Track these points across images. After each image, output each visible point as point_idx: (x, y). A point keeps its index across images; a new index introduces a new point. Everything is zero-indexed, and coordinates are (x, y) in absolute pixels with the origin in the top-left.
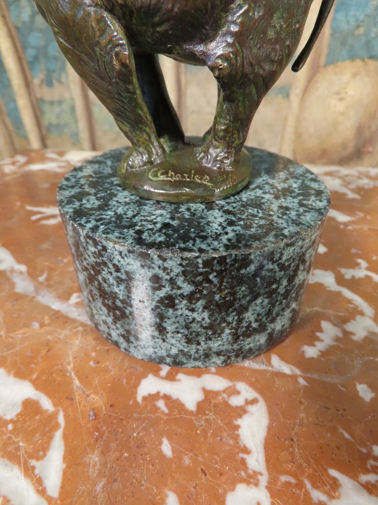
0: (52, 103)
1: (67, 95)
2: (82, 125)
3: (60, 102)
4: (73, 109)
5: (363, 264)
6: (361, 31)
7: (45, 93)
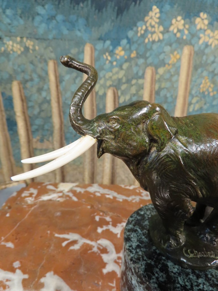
0: (41, 150)
3: (46, 150)
7: (38, 145)
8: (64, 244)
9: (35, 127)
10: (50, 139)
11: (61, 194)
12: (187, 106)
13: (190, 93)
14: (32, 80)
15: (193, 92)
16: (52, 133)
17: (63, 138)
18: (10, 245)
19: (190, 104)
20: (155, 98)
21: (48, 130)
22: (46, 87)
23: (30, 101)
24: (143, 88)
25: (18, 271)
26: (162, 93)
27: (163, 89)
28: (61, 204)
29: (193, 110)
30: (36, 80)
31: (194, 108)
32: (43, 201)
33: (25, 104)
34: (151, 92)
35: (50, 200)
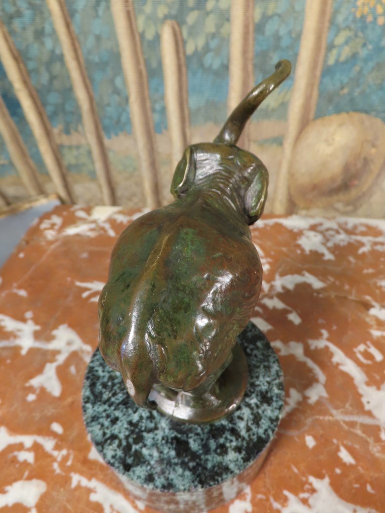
0: (70, 147)
1: (83, 142)
2: (99, 166)
3: (78, 147)
4: (90, 153)
5: (325, 333)
6: (346, 91)
7: (64, 140)
8: (85, 295)
9: (50, 109)
10: (80, 128)
11: (93, 226)
12: (323, 52)
13: (332, 22)
14: (19, 14)
15: (340, 19)
16: (79, 119)
17: (100, 127)
18: (23, 293)
19: (331, 47)
20: (255, 39)
21: (72, 113)
22: (48, 29)
23: (30, 59)
24: (228, 20)
25: (30, 323)
26: (270, 28)
27: (271, 17)
28: (90, 241)
29: (337, 61)
30: (27, 13)
31: (339, 55)
32: (68, 236)
33: (22, 66)
34: (246, 27)
35: (78, 235)
